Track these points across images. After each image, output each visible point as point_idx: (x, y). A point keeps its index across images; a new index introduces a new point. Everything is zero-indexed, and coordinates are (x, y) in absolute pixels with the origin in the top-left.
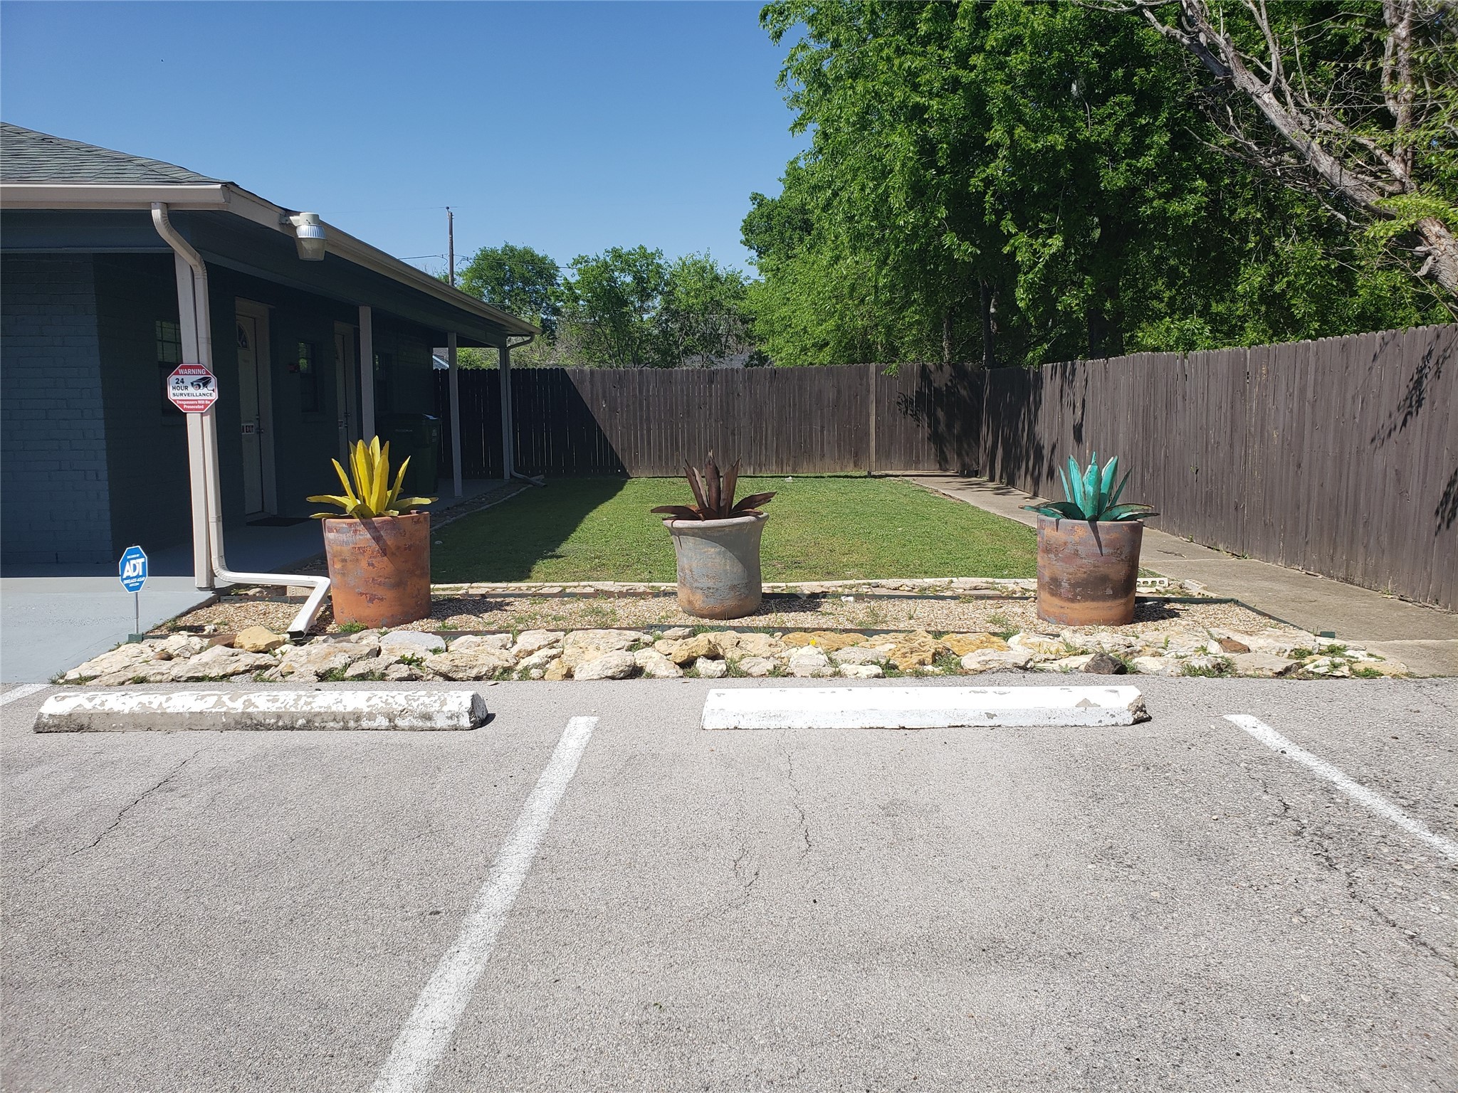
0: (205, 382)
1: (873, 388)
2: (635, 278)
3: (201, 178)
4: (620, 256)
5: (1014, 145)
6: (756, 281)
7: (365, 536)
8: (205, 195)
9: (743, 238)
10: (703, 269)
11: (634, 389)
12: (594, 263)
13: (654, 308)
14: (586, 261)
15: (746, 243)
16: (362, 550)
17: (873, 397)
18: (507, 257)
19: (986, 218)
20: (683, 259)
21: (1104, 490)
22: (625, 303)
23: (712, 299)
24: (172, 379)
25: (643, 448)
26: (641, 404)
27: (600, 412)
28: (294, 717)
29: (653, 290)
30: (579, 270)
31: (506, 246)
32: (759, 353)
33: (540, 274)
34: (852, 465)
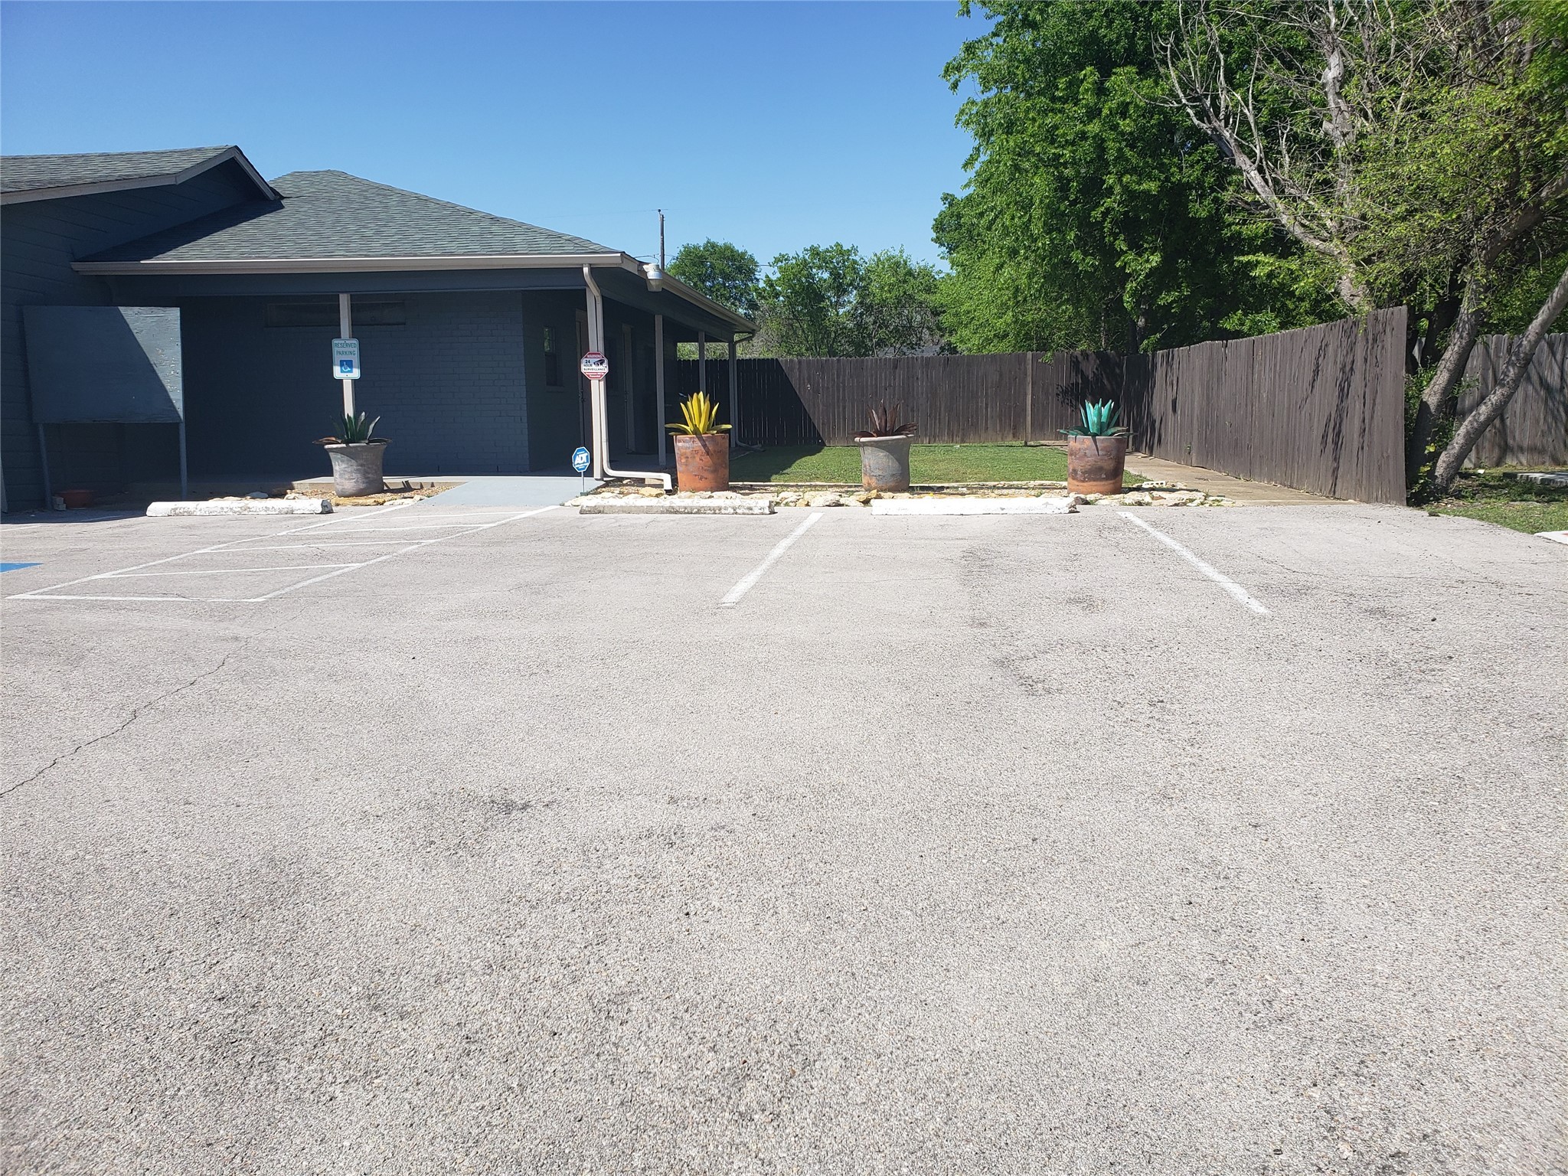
0: (601, 362)
1: (1029, 372)
2: (831, 274)
3: (607, 250)
4: (818, 254)
5: (1126, 189)
6: (948, 274)
7: (698, 444)
8: (611, 259)
9: (934, 235)
10: (897, 264)
11: (833, 375)
12: (794, 261)
13: (850, 302)
14: (786, 260)
15: (937, 240)
16: (697, 452)
17: (1029, 379)
18: (709, 253)
19: (1107, 239)
20: (878, 255)
21: (1104, 419)
22: (822, 298)
23: (905, 293)
24: (584, 360)
25: (839, 422)
26: (838, 386)
27: (805, 391)
28: (692, 508)
29: (849, 285)
30: (780, 268)
31: (708, 242)
32: (949, 344)
33: (739, 269)
34: (1011, 435)
